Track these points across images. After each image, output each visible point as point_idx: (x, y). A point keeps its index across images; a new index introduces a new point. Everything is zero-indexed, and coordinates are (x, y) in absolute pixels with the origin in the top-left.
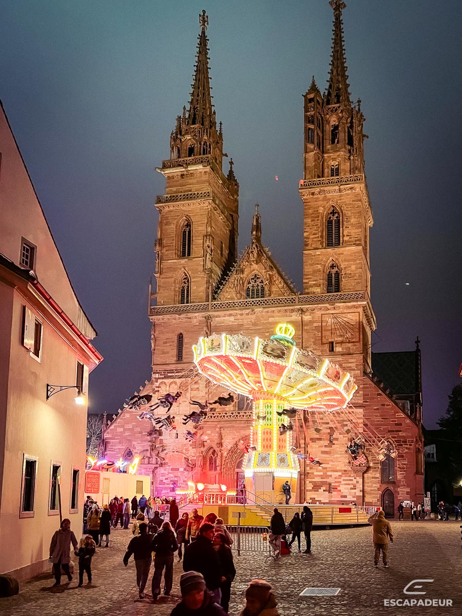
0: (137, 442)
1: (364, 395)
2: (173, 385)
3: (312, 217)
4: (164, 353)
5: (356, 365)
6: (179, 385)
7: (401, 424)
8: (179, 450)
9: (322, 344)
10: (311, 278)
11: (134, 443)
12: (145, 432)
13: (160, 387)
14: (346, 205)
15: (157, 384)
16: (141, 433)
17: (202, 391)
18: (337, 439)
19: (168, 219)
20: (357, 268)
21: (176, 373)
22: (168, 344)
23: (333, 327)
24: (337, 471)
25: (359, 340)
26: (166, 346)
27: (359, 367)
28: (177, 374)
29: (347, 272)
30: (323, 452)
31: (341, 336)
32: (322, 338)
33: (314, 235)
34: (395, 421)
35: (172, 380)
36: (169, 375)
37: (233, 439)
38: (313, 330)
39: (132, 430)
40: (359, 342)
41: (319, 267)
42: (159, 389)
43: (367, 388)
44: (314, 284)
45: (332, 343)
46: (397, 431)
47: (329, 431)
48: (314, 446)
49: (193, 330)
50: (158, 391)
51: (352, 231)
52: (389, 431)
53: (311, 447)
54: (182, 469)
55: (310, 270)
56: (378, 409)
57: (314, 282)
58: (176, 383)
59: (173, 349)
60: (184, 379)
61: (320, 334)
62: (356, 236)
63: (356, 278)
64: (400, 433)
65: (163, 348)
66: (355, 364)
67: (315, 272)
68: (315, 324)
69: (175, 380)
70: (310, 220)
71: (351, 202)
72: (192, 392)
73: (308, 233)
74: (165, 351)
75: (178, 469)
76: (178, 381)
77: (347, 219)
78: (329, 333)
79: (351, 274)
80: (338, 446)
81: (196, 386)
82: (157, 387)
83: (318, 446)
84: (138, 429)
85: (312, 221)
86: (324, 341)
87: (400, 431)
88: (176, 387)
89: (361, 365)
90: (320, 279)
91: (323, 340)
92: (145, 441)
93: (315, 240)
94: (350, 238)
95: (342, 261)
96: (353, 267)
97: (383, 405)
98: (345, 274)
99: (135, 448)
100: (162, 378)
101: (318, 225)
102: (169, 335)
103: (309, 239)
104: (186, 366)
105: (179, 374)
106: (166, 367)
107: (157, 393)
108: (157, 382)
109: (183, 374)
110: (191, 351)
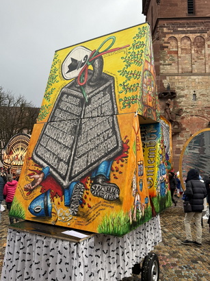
2: (185, 41)
6: (193, 40)
8: (198, 114)
13: (169, 43)
15: (166, 39)
21: (188, 27)
28: (189, 29)
35: (184, 35)
36: (179, 29)
50: (167, 47)
58: (188, 38)
59: (183, 2)
60: (199, 34)
69: (187, 35)
76: (192, 36)
82: (165, 43)
88: (189, 43)
100: (171, 33)
104: (200, 21)
105: (192, 29)
106: (175, 21)
107: (165, 49)
108: (165, 37)
109: (196, 28)
110: (205, 4)
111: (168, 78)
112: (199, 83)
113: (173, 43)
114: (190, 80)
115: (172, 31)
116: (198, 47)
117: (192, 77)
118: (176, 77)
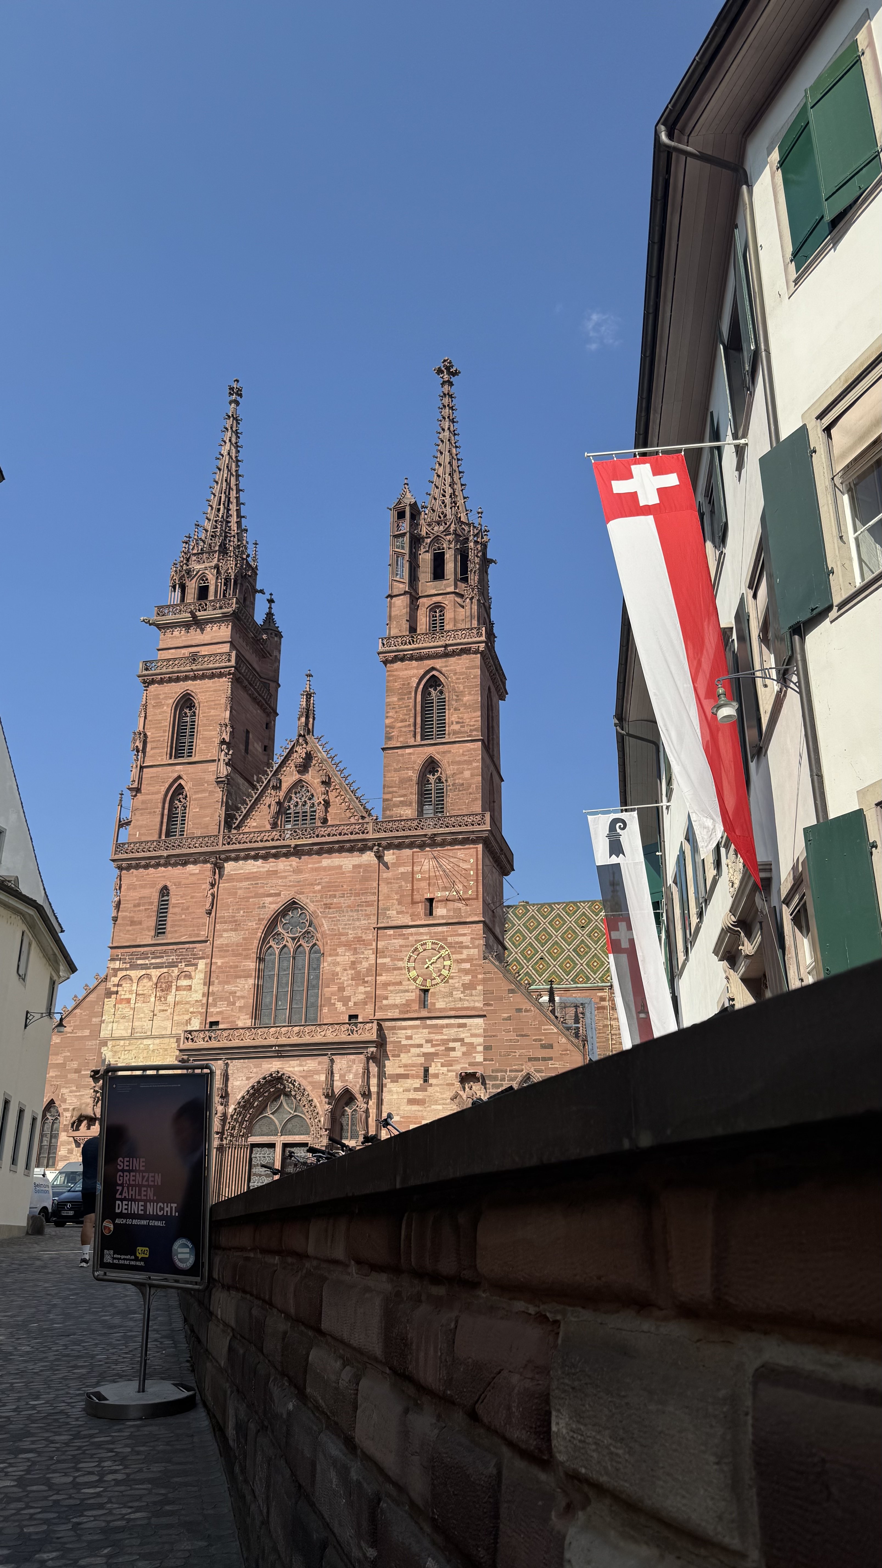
0: (68, 1090)
1: (485, 992)
2: (145, 980)
3: (399, 693)
4: (133, 923)
5: (471, 938)
6: (155, 980)
7: (551, 1046)
9: (413, 903)
10: (396, 792)
11: (63, 1091)
12: (87, 1070)
13: (121, 985)
14: (455, 674)
15: (115, 980)
16: (77, 1071)
17: (196, 992)
18: (436, 1076)
19: (159, 698)
20: (472, 775)
21: (153, 958)
22: (141, 908)
23: (432, 874)
25: (477, 895)
26: (139, 911)
27: (477, 942)
28: (153, 961)
29: (457, 781)
30: (411, 1102)
31: (445, 889)
32: (413, 892)
33: (402, 721)
34: (541, 1040)
35: (143, 972)
36: (139, 962)
37: (248, 1079)
38: (398, 879)
39: (63, 1066)
40: (477, 899)
41: (410, 773)
42: (120, 989)
43: (491, 979)
44: (401, 802)
45: (431, 901)
46: (544, 1059)
47: (422, 1060)
48: (394, 1089)
49: (187, 882)
50: (117, 993)
51: (466, 716)
52: (530, 1059)
53: (390, 1091)
55: (395, 779)
56: (509, 1018)
57: (402, 799)
58: (149, 977)
59: (151, 917)
60: (165, 970)
61: (409, 885)
62: (472, 723)
63: (470, 790)
64: (550, 1062)
65: (132, 914)
66: (469, 937)
67: (402, 781)
68: (402, 870)
69: (148, 971)
70: (395, 699)
71: (464, 670)
72: (177, 992)
73: (393, 720)
74: (135, 919)
76: (155, 973)
77: (457, 696)
78: (424, 884)
79: (463, 784)
80: (438, 1089)
81: (184, 982)
82: (114, 985)
83: (401, 1090)
84: (75, 1065)
85: (400, 699)
86: (417, 897)
87: (551, 1059)
88: (151, 983)
89: (479, 939)
90: (411, 793)
91: (415, 897)
92: (85, 1087)
93: (403, 729)
94: (461, 727)
95: (448, 762)
96: (467, 774)
97: (519, 1010)
98: (453, 785)
99: (64, 1101)
100: (126, 969)
101: (409, 706)
102: (146, 892)
103: (393, 728)
104: (171, 947)
105: (158, 961)
106: (134, 950)
107: (114, 996)
108: (116, 976)
109: (164, 960)
110: (183, 919)
111: (110, 1043)
112: (153, 1051)
113: (126, 985)
114: (142, 1046)
115: (128, 966)
116: (162, 991)
117: (146, 1042)
118: (122, 1042)
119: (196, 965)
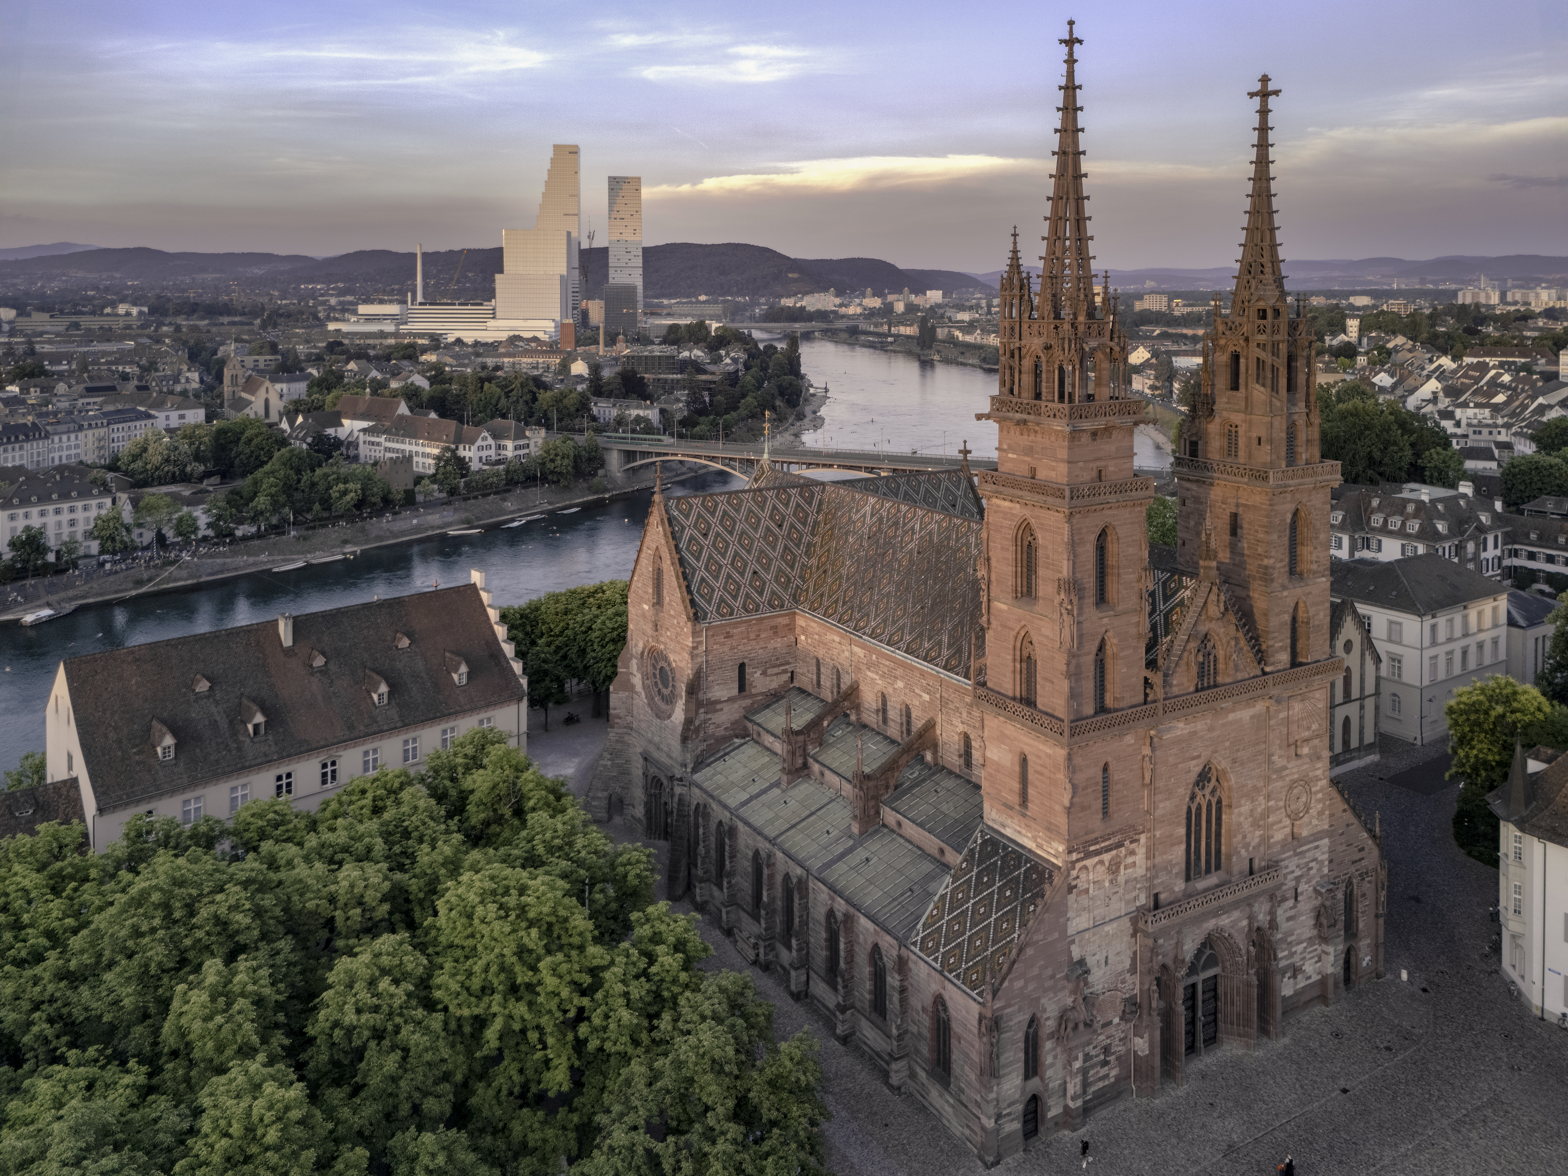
0: (1046, 998)
1: (1330, 816)
2: (1098, 867)
4: (1082, 807)
6: (1106, 864)
7: (1363, 848)
8: (1112, 987)
9: (1290, 745)
11: (1043, 1001)
12: (1061, 972)
13: (1079, 878)
15: (1075, 874)
16: (1052, 977)
17: (1140, 867)
18: (1302, 895)
20: (1325, 616)
21: (1102, 843)
22: (1088, 788)
23: (1300, 716)
24: (1301, 942)
25: (1326, 731)
26: (1087, 792)
27: (1326, 774)
28: (1103, 845)
29: (1316, 622)
30: (1287, 920)
31: (1308, 729)
32: (1288, 735)
34: (1359, 846)
35: (1096, 859)
36: (1092, 849)
37: (1193, 941)
38: (1279, 725)
39: (1039, 976)
40: (1326, 734)
41: (1286, 617)
42: (1077, 881)
43: (1334, 804)
44: (1280, 647)
45: (1297, 742)
46: (1360, 860)
47: (1294, 884)
48: (1279, 913)
49: (1125, 754)
50: (1076, 886)
52: (1353, 863)
54: (1116, 1020)
55: (1276, 623)
56: (1343, 834)
57: (1281, 644)
58: (1101, 862)
59: (1097, 796)
60: (1114, 852)
61: (1286, 730)
63: (1324, 632)
65: (1081, 798)
66: (1322, 770)
67: (1281, 626)
68: (1281, 715)
69: (1101, 857)
72: (1125, 871)
73: (1274, 560)
74: (1085, 803)
75: (1110, 1023)
76: (1106, 857)
78: (1295, 727)
79: (1319, 626)
80: (1303, 905)
81: (1130, 860)
82: (1074, 879)
83: (1283, 913)
84: (1049, 972)
85: (1279, 537)
87: (1363, 859)
88: (1103, 869)
89: (1327, 770)
90: (1286, 638)
91: (1289, 740)
92: (1062, 990)
93: (1282, 570)
96: (1321, 615)
97: (1348, 825)
98: (1313, 626)
99: (1045, 1010)
100: (1082, 859)
102: (1092, 771)
103: (1275, 569)
104: (1117, 827)
105: (1106, 844)
106: (1087, 837)
107: (1073, 890)
108: (1074, 869)
109: (1111, 841)
110: (1124, 796)
111: (1076, 940)
112: (1112, 935)
113: (1083, 876)
114: (1103, 934)
115: (1082, 855)
116: (1113, 874)
117: (1105, 928)
118: (1087, 936)
119: (1138, 841)
